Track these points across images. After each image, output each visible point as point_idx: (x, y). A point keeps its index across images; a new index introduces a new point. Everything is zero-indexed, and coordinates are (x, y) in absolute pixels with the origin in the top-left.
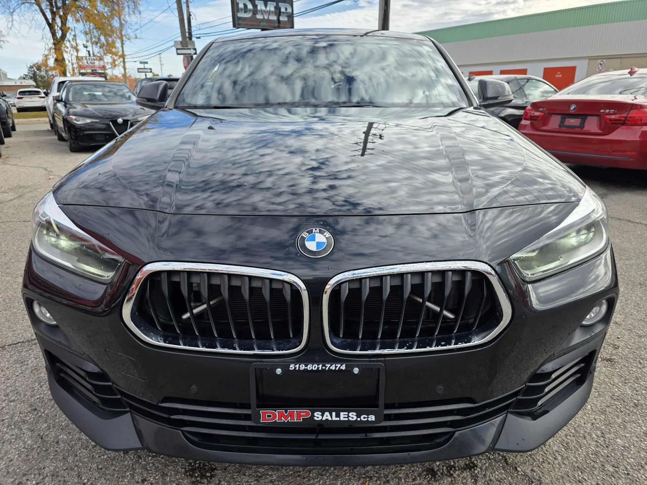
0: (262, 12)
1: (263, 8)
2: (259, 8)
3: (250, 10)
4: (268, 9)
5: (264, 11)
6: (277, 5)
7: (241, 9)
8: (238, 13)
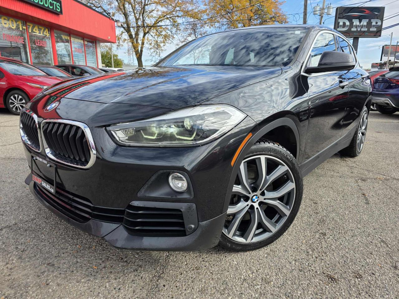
0: (356, 26)
1: (358, 23)
2: (354, 24)
3: (348, 26)
4: (362, 24)
5: (358, 26)
6: (370, 21)
7: (341, 26)
8: (338, 29)
